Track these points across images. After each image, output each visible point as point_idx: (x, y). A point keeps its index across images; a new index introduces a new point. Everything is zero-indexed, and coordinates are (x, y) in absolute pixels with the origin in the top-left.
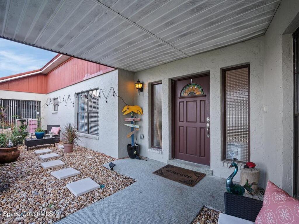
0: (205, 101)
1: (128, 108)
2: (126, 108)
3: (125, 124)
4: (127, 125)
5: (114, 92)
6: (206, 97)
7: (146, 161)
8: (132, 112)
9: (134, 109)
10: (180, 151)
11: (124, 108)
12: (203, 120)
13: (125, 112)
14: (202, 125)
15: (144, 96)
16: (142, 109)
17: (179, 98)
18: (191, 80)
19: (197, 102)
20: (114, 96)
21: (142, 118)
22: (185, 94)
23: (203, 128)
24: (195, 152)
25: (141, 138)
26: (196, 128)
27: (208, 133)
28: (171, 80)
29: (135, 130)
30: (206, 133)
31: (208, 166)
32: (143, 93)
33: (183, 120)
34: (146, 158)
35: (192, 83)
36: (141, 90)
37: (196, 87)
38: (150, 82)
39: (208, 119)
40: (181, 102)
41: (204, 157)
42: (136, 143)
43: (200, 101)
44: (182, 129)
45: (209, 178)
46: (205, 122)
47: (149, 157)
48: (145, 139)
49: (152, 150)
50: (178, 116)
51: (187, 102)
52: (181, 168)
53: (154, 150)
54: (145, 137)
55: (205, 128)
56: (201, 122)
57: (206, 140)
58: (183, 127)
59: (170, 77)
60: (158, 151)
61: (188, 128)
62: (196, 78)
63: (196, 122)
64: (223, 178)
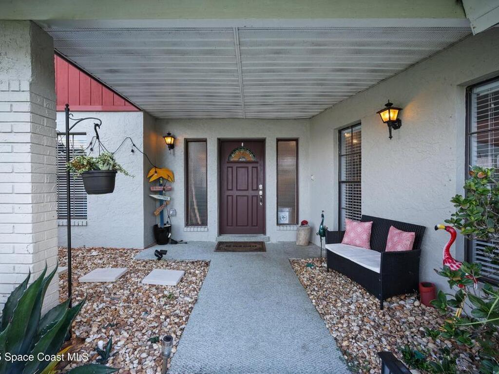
0: (257, 167)
1: (156, 172)
2: (152, 171)
3: (152, 195)
4: (156, 196)
5: (134, 145)
6: (259, 164)
7: (186, 245)
8: (161, 177)
9: (162, 173)
10: (229, 225)
11: (149, 171)
12: (255, 188)
13: (152, 177)
14: (254, 193)
15: (176, 155)
16: (173, 174)
17: (228, 162)
18: (242, 144)
19: (249, 168)
20: (133, 151)
21: (172, 186)
22: (234, 157)
23: (255, 196)
24: (246, 223)
25: (172, 215)
26: (248, 196)
27: (261, 201)
28: (219, 140)
29: (165, 203)
30: (259, 201)
31: (261, 235)
32: (174, 151)
33: (232, 187)
34: (182, 241)
35: (243, 148)
36: (172, 146)
37: (248, 152)
38: (186, 137)
39: (261, 187)
40: (229, 167)
41: (257, 226)
42: (168, 222)
43: (253, 167)
44: (230, 198)
45: (269, 244)
46: (257, 189)
47: (185, 240)
48: (177, 215)
49: (192, 229)
50: (225, 183)
51: (237, 167)
52: (237, 242)
53: (196, 229)
54: (178, 213)
55: (257, 196)
56: (253, 190)
57: (259, 208)
58: (232, 196)
59: (220, 137)
60: (202, 229)
61: (238, 197)
62: (248, 141)
63: (248, 190)
64: (279, 242)
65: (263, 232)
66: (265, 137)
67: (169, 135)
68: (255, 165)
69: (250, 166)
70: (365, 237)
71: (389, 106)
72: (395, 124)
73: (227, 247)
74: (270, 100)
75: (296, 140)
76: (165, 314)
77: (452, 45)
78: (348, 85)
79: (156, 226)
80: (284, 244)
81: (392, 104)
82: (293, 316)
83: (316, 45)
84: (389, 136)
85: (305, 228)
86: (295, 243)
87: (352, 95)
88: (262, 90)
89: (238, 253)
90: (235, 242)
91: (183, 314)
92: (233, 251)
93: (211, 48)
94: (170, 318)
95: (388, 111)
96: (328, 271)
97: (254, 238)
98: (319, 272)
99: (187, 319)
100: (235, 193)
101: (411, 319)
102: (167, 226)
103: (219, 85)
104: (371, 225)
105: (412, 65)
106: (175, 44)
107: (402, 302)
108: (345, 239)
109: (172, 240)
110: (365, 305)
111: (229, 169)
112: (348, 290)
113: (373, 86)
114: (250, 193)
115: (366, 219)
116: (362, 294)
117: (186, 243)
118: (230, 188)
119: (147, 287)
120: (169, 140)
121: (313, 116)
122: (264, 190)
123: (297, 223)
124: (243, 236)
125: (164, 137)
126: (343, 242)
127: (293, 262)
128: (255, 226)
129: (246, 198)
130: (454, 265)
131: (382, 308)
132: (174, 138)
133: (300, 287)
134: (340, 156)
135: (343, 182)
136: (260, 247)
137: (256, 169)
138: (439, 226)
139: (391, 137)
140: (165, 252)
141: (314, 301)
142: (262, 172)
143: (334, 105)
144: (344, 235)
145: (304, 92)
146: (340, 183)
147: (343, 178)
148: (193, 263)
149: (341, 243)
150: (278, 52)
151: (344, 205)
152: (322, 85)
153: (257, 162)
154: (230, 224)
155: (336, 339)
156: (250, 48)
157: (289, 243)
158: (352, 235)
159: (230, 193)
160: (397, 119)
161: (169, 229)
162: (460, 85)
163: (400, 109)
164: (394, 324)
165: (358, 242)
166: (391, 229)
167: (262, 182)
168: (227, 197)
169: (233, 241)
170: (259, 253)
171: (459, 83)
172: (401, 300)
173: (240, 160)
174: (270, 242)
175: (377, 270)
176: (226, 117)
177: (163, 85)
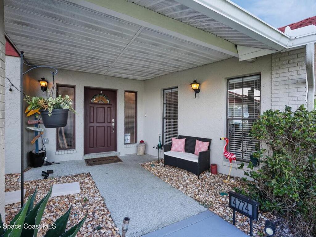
1: (32, 109)
5: (12, 85)
8: (36, 113)
11: (27, 108)
12: (109, 121)
13: (29, 113)
17: (90, 103)
18: (101, 92)
20: (11, 90)
22: (95, 101)
23: (110, 126)
24: (104, 145)
25: (46, 143)
26: (104, 127)
27: (113, 130)
28: (85, 87)
29: (39, 133)
30: (112, 129)
31: (114, 151)
32: (47, 93)
33: (94, 121)
34: (54, 162)
35: (102, 94)
36: (44, 89)
37: (104, 97)
38: (58, 83)
39: (113, 120)
40: (91, 107)
41: (110, 146)
42: (42, 149)
43: (108, 108)
44: (92, 128)
45: (121, 157)
46: (111, 122)
47: (56, 161)
48: (49, 143)
49: (63, 152)
50: (89, 118)
51: (97, 107)
52: (99, 158)
53: (66, 152)
54: (50, 141)
55: (111, 126)
56: (108, 123)
57: (112, 134)
58: (93, 127)
59: (86, 85)
60: (72, 151)
61: (98, 128)
62: (105, 90)
63: (104, 123)
64: (126, 155)
65: (115, 149)
66: (117, 89)
67: (43, 80)
68: (110, 106)
69: (106, 107)
70: (183, 146)
71: (195, 82)
72: (197, 91)
73: (94, 162)
74: (130, 67)
75: (136, 93)
76: (90, 211)
77: (223, 60)
78: (176, 67)
79: (31, 152)
80: (130, 155)
81: (196, 81)
82: (165, 192)
83: (175, 47)
84: (195, 96)
85: (143, 145)
86: (137, 155)
87: (173, 73)
88: (130, 61)
89: (104, 165)
90: (97, 158)
91: (102, 208)
92: (101, 164)
93: (119, 32)
94: (96, 213)
95: (195, 84)
96: (165, 167)
97: (110, 154)
98: (160, 168)
99: (107, 210)
100: (95, 125)
101: (212, 181)
102: (42, 151)
103: (105, 53)
104: (185, 140)
105: (205, 65)
106: (97, 23)
107: (204, 175)
108: (173, 148)
109: (47, 162)
110: (192, 179)
111: (91, 108)
112: (180, 174)
113: (185, 70)
114: (106, 125)
115: (181, 137)
116: (188, 175)
117: (59, 163)
118: (92, 121)
119: (59, 198)
120: (43, 84)
121: (147, 80)
122: (116, 123)
123: (136, 142)
124: (102, 154)
125: (39, 81)
126: (171, 150)
127: (142, 165)
128: (109, 146)
129: (103, 128)
130: (228, 154)
131: (199, 179)
132: (48, 83)
133: (157, 178)
134: (163, 104)
135: (165, 118)
136: (116, 160)
137: (110, 109)
138: (222, 138)
139: (196, 97)
140: (52, 172)
141: (169, 183)
142: (114, 111)
143: (161, 76)
144: (172, 147)
145: (151, 66)
146: (163, 118)
147: (165, 116)
148: (76, 176)
149: (170, 151)
150: (155, 45)
151: (165, 131)
152: (163, 65)
153: (111, 105)
154: (91, 146)
155: (191, 197)
156: (142, 38)
157: (133, 155)
158: (177, 146)
159: (92, 125)
160: (198, 89)
161: (44, 154)
162: (225, 78)
163: (200, 84)
164: (208, 185)
165: (179, 149)
166: (196, 141)
167: (114, 117)
168: (90, 128)
169: (96, 157)
170: (118, 163)
171: (225, 77)
172: (204, 174)
173: (100, 102)
174: (120, 156)
175: (197, 161)
176: (91, 72)
177: (61, 43)
